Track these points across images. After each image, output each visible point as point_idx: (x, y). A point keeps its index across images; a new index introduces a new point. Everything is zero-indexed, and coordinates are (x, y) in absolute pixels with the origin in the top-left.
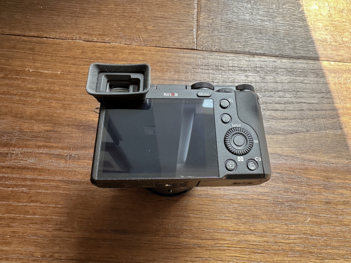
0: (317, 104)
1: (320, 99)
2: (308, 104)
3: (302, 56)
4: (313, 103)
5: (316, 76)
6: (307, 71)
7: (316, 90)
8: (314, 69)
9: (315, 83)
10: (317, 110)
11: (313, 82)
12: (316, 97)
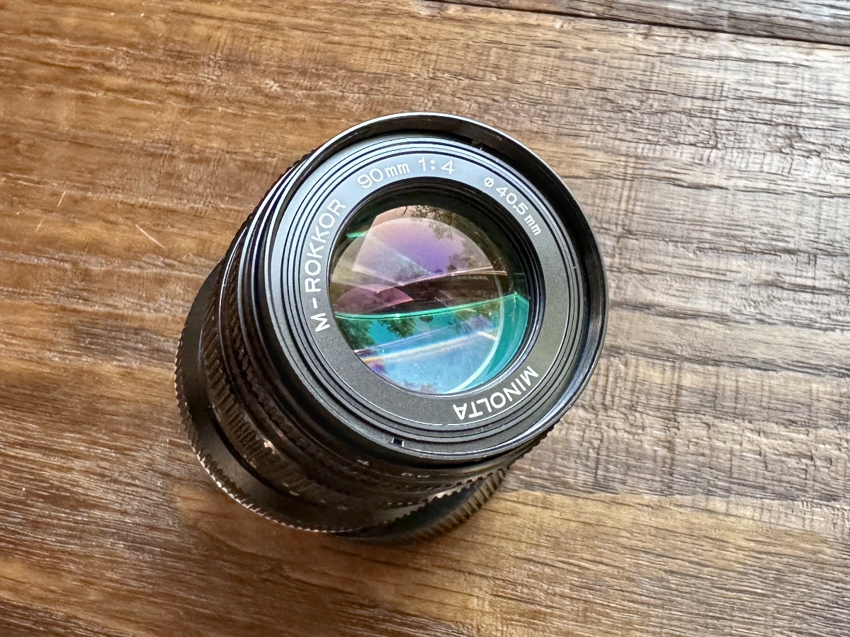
0: (722, 319)
1: (754, 293)
2: (664, 315)
3: (733, 16)
4: (696, 316)
5: (780, 142)
6: (734, 110)
7: (749, 232)
8: (783, 102)
9: (755, 191)
10: (704, 362)
11: (741, 183)
12: (730, 276)
